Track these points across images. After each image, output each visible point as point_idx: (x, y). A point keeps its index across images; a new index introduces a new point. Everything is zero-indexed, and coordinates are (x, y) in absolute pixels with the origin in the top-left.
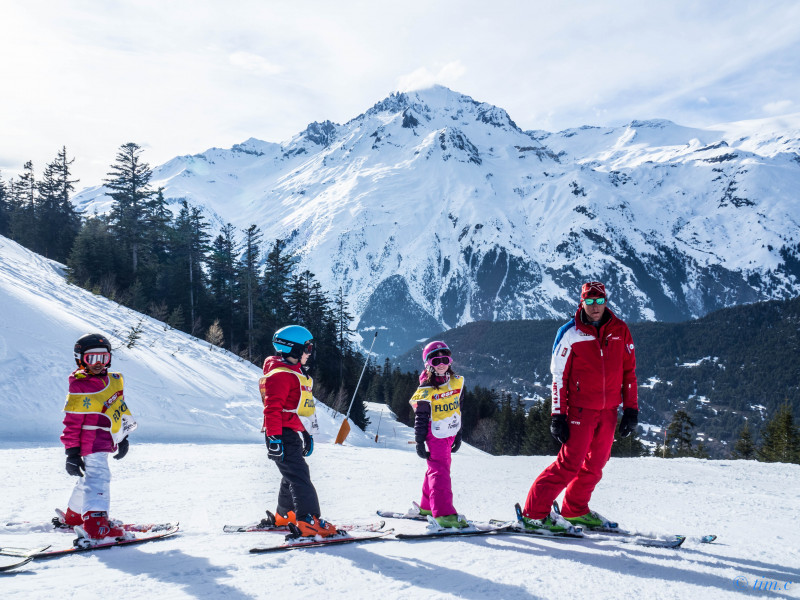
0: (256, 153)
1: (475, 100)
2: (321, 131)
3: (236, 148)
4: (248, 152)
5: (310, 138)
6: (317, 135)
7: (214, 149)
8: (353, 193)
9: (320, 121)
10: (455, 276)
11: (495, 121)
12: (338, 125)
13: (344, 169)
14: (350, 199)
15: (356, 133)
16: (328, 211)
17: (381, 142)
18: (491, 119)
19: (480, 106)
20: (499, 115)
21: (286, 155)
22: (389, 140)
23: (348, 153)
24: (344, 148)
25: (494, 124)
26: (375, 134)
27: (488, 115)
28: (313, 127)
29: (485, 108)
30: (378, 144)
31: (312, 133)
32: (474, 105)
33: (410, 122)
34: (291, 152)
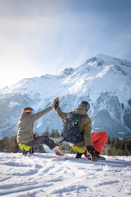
0: (48, 78)
1: (119, 59)
2: (69, 71)
3: (42, 77)
4: (45, 78)
5: (65, 73)
6: (67, 72)
7: (35, 77)
8: (83, 85)
9: (68, 68)
10: (127, 109)
11: (127, 65)
12: (74, 69)
13: (78, 79)
14: (83, 87)
15: (81, 69)
16: (75, 90)
17: (90, 71)
18: (125, 64)
19: (121, 61)
20: (128, 63)
21: (58, 78)
22: (93, 70)
23: (79, 74)
24: (77, 73)
25: (127, 66)
26: (88, 69)
27: (124, 63)
28: (66, 70)
29: (123, 61)
30: (89, 71)
31: (66, 72)
32: (119, 61)
33: (100, 64)
34: (59, 77)
